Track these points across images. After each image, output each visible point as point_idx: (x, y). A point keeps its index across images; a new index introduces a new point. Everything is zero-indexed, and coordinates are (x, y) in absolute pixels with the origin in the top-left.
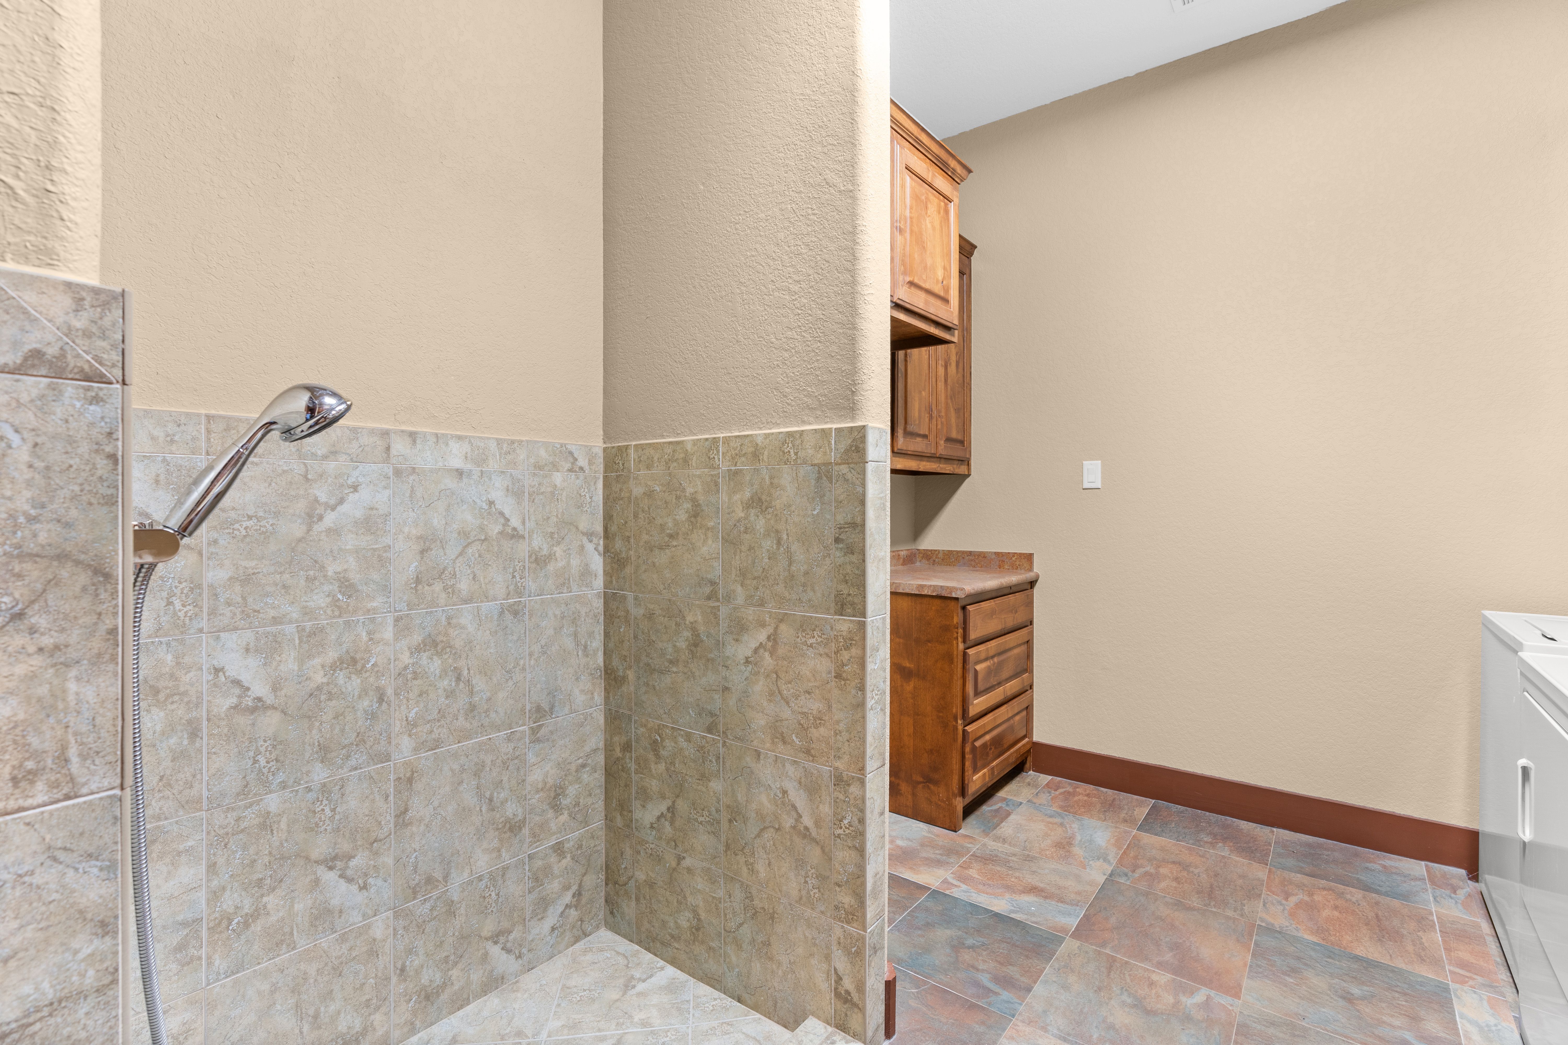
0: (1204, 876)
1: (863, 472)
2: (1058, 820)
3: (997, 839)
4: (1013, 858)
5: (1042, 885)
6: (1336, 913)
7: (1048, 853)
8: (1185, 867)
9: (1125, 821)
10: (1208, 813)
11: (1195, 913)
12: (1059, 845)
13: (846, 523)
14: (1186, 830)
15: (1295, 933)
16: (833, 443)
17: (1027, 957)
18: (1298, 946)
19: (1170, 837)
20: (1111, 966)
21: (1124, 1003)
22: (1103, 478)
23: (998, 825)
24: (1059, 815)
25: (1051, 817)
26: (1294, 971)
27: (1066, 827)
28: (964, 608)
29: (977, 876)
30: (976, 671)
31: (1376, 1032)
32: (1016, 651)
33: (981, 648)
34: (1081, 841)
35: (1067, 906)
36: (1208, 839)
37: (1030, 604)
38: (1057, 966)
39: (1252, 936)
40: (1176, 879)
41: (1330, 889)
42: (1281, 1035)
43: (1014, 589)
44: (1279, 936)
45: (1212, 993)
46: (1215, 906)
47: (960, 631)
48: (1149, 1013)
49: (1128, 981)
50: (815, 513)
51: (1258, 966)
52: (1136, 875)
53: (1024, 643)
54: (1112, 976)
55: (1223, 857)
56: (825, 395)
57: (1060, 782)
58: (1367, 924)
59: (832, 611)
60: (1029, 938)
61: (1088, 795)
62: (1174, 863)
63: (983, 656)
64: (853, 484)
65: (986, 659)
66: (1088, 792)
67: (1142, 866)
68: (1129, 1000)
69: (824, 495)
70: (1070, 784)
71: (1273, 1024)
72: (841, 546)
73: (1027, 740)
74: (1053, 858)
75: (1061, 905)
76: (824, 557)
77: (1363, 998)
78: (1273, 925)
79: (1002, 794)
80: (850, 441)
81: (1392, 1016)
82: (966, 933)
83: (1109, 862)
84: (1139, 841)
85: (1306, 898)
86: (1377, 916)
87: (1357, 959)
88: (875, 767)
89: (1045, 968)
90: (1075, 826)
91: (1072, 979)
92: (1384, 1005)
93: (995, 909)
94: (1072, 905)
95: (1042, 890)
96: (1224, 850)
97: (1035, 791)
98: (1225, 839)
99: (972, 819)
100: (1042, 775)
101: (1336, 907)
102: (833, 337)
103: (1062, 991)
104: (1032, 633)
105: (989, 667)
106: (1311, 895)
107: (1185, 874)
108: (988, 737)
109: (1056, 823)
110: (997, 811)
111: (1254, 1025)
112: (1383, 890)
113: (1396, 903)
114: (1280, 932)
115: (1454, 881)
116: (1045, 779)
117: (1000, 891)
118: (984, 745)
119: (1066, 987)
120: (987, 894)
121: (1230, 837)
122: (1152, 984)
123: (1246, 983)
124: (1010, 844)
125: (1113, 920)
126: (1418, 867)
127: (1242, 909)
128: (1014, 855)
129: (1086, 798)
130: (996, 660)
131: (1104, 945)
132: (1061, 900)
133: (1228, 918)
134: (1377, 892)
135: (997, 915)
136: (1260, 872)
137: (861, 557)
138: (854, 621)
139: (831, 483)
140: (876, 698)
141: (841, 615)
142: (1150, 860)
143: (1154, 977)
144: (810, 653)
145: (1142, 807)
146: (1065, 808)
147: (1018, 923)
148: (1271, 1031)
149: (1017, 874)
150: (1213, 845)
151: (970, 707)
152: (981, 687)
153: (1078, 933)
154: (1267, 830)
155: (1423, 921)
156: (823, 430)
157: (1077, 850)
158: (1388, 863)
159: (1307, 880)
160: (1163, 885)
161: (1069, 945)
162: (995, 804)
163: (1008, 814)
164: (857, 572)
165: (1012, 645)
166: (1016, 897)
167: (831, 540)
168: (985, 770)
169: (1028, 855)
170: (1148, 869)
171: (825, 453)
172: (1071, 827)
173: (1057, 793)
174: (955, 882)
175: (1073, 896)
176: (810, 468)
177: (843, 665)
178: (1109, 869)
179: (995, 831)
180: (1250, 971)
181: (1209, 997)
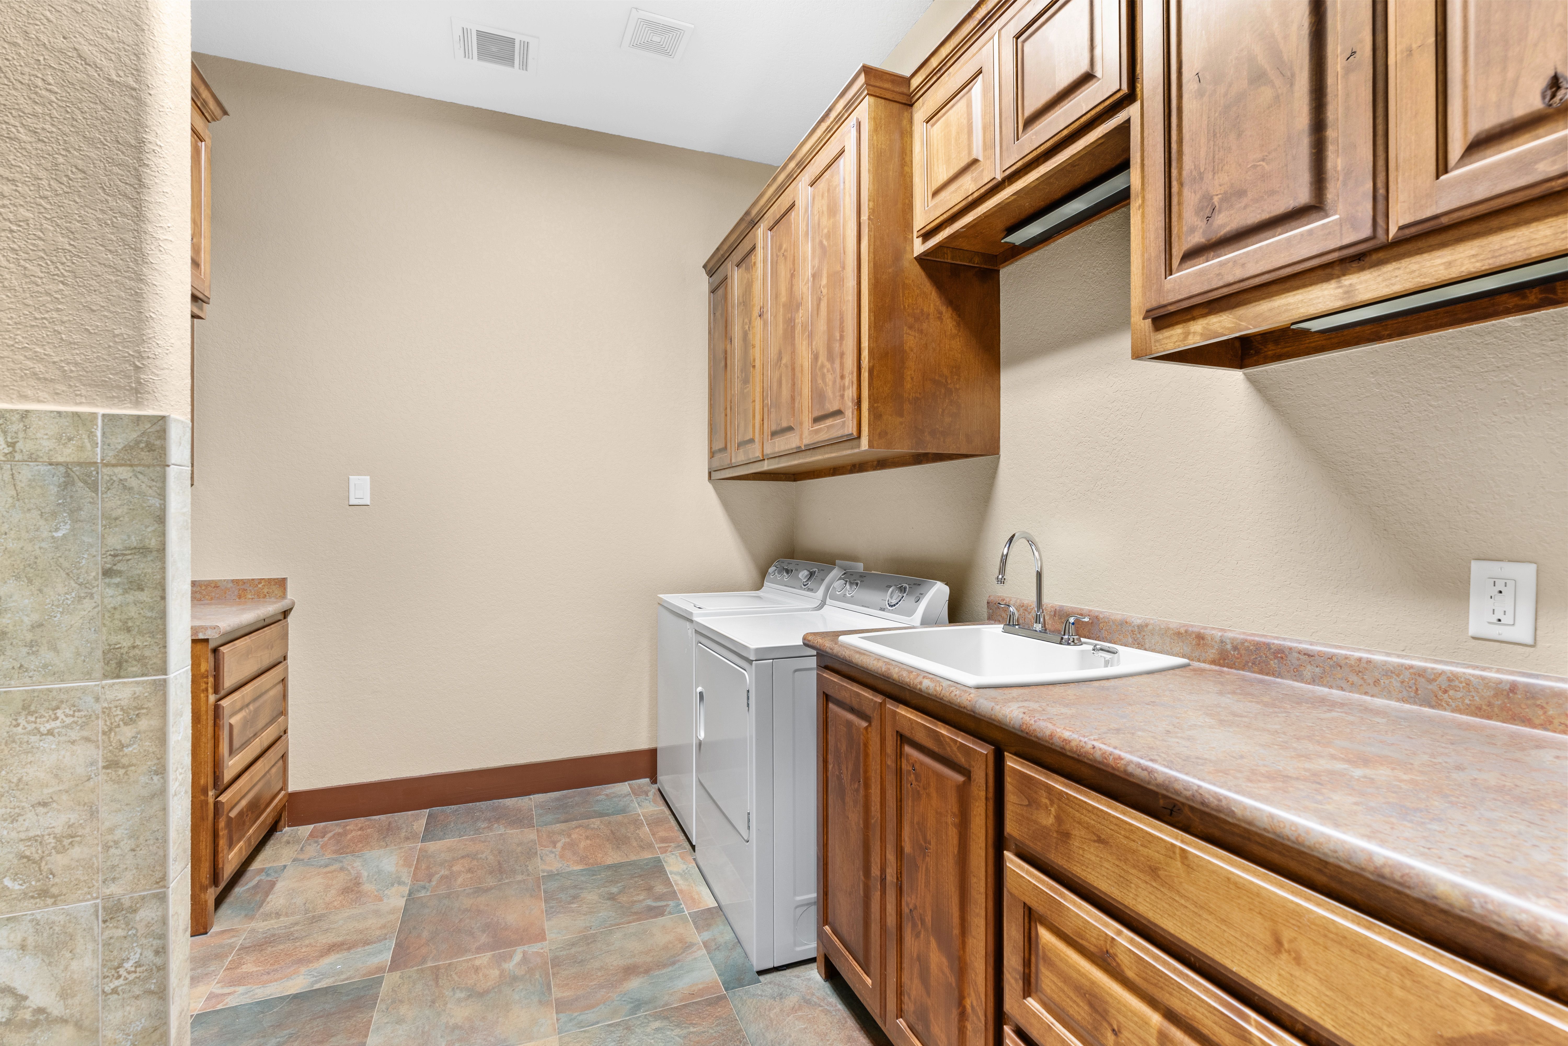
0: (491, 857)
1: (163, 479)
2: (337, 866)
3: (267, 916)
4: (296, 928)
5: (340, 939)
6: (588, 842)
7: (335, 903)
8: (472, 856)
9: (407, 839)
10: (478, 803)
11: (493, 891)
12: (346, 891)
13: (127, 549)
14: (465, 825)
15: (568, 869)
16: (99, 434)
17: (349, 1017)
18: (572, 878)
19: (453, 837)
20: (437, 976)
21: (459, 1000)
22: (372, 494)
23: (263, 901)
24: (336, 860)
25: (326, 866)
26: (575, 897)
27: (347, 869)
28: (215, 651)
29: (255, 969)
30: (231, 726)
31: (633, 910)
32: (272, 693)
33: (236, 696)
34: (368, 876)
35: (375, 945)
36: (484, 825)
37: (285, 636)
38: (384, 1007)
39: (540, 887)
40: (470, 870)
41: (580, 826)
42: (581, 949)
43: (268, 622)
44: (558, 877)
45: (526, 948)
46: (506, 878)
47: (211, 680)
48: (482, 995)
49: (456, 978)
50: (59, 534)
51: (552, 907)
52: (434, 883)
53: (279, 683)
54: (441, 984)
55: (501, 835)
56: (76, 364)
57: (325, 827)
58: (608, 840)
59: (98, 674)
60: (345, 998)
61: (361, 829)
62: (463, 857)
63: (238, 705)
64: (141, 494)
65: (241, 709)
66: (360, 825)
67: (436, 873)
68: (462, 995)
69: (80, 509)
70: (337, 825)
71: (573, 945)
72: (117, 580)
73: (283, 793)
74: (343, 906)
75: (369, 947)
76: (80, 599)
77: (620, 893)
78: (551, 871)
79: (256, 865)
80: (134, 435)
81: (638, 895)
82: (264, 1037)
83: (404, 883)
84: (426, 851)
85: (568, 840)
86: (612, 831)
87: (609, 867)
88: (179, 871)
89: (372, 1017)
90: (358, 864)
91: (403, 1010)
92: (632, 890)
93: (293, 991)
94: (380, 941)
95: (342, 944)
96: (500, 829)
97: (298, 847)
98: (497, 820)
99: (225, 908)
100: (300, 828)
101: (587, 838)
102: (93, 283)
103: (398, 1026)
104: (286, 669)
105: (245, 717)
106: (569, 836)
107: (475, 862)
108: (244, 803)
109: (335, 871)
110: (257, 886)
111: (561, 953)
112: (610, 811)
113: (619, 818)
114: (558, 874)
115: (645, 788)
116: (305, 830)
117: (292, 969)
118: (241, 814)
119: (400, 1021)
120: (276, 981)
121: (501, 817)
122: (477, 970)
123: (547, 925)
124: (287, 915)
125: (425, 934)
126: (623, 788)
127: (527, 870)
128: (296, 924)
129: (359, 833)
130: (251, 707)
131: (424, 960)
132: (366, 943)
133: (520, 882)
134: (608, 815)
135: (295, 997)
136: (531, 835)
137: (158, 593)
138: (143, 682)
139: (96, 491)
140: (180, 778)
141: (118, 677)
142: (441, 864)
143: (477, 963)
144: (49, 743)
145: (418, 820)
146: (341, 851)
147: (325, 991)
148: (573, 951)
149: (307, 942)
150: (489, 828)
151: (225, 772)
152: (236, 744)
153: (396, 964)
154: (526, 799)
155: (636, 823)
156: (76, 415)
157: (367, 887)
158: (608, 791)
159: (563, 826)
160: (460, 880)
161: (391, 980)
162: (251, 880)
163: (273, 884)
164: (149, 614)
165: (268, 687)
166: (316, 965)
167: (95, 572)
168: (241, 843)
169: (313, 916)
170: (442, 873)
171: (81, 448)
172: (353, 867)
173: (326, 839)
174: (226, 990)
175: (378, 933)
176: (43, 468)
177: (122, 746)
178: (406, 890)
179: (262, 910)
180: (547, 914)
181: (524, 953)
